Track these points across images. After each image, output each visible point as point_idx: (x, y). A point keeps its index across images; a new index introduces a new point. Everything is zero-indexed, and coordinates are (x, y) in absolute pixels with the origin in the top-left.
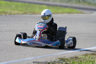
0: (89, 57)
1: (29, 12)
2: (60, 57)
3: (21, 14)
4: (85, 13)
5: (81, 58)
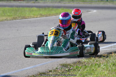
0: (94, 60)
2: (62, 63)
3: (10, 20)
5: (85, 62)
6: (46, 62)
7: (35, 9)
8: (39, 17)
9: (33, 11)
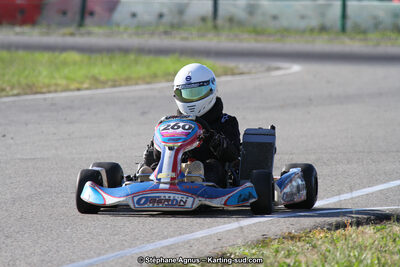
0: (277, 251)
1: (12, 88)
4: (242, 73)
6: (99, 255)
7: (75, 56)
8: (87, 89)
9: (65, 64)
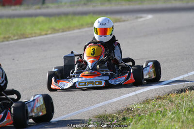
0: (154, 105)
1: (14, 36)
2: (97, 114)
5: (137, 110)
6: (68, 113)
7: (42, 19)
8: (50, 34)
